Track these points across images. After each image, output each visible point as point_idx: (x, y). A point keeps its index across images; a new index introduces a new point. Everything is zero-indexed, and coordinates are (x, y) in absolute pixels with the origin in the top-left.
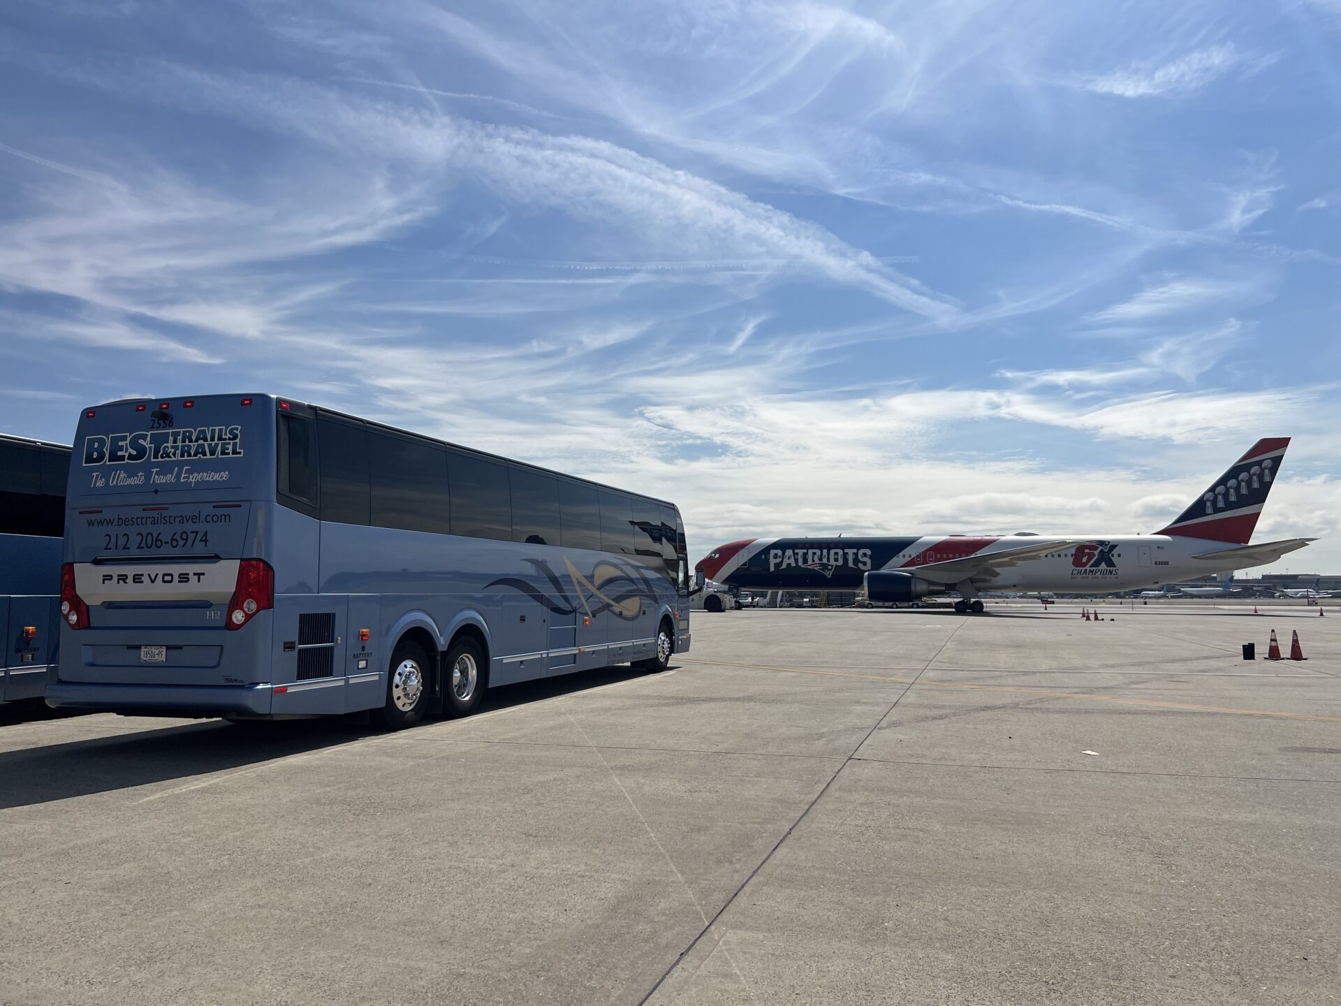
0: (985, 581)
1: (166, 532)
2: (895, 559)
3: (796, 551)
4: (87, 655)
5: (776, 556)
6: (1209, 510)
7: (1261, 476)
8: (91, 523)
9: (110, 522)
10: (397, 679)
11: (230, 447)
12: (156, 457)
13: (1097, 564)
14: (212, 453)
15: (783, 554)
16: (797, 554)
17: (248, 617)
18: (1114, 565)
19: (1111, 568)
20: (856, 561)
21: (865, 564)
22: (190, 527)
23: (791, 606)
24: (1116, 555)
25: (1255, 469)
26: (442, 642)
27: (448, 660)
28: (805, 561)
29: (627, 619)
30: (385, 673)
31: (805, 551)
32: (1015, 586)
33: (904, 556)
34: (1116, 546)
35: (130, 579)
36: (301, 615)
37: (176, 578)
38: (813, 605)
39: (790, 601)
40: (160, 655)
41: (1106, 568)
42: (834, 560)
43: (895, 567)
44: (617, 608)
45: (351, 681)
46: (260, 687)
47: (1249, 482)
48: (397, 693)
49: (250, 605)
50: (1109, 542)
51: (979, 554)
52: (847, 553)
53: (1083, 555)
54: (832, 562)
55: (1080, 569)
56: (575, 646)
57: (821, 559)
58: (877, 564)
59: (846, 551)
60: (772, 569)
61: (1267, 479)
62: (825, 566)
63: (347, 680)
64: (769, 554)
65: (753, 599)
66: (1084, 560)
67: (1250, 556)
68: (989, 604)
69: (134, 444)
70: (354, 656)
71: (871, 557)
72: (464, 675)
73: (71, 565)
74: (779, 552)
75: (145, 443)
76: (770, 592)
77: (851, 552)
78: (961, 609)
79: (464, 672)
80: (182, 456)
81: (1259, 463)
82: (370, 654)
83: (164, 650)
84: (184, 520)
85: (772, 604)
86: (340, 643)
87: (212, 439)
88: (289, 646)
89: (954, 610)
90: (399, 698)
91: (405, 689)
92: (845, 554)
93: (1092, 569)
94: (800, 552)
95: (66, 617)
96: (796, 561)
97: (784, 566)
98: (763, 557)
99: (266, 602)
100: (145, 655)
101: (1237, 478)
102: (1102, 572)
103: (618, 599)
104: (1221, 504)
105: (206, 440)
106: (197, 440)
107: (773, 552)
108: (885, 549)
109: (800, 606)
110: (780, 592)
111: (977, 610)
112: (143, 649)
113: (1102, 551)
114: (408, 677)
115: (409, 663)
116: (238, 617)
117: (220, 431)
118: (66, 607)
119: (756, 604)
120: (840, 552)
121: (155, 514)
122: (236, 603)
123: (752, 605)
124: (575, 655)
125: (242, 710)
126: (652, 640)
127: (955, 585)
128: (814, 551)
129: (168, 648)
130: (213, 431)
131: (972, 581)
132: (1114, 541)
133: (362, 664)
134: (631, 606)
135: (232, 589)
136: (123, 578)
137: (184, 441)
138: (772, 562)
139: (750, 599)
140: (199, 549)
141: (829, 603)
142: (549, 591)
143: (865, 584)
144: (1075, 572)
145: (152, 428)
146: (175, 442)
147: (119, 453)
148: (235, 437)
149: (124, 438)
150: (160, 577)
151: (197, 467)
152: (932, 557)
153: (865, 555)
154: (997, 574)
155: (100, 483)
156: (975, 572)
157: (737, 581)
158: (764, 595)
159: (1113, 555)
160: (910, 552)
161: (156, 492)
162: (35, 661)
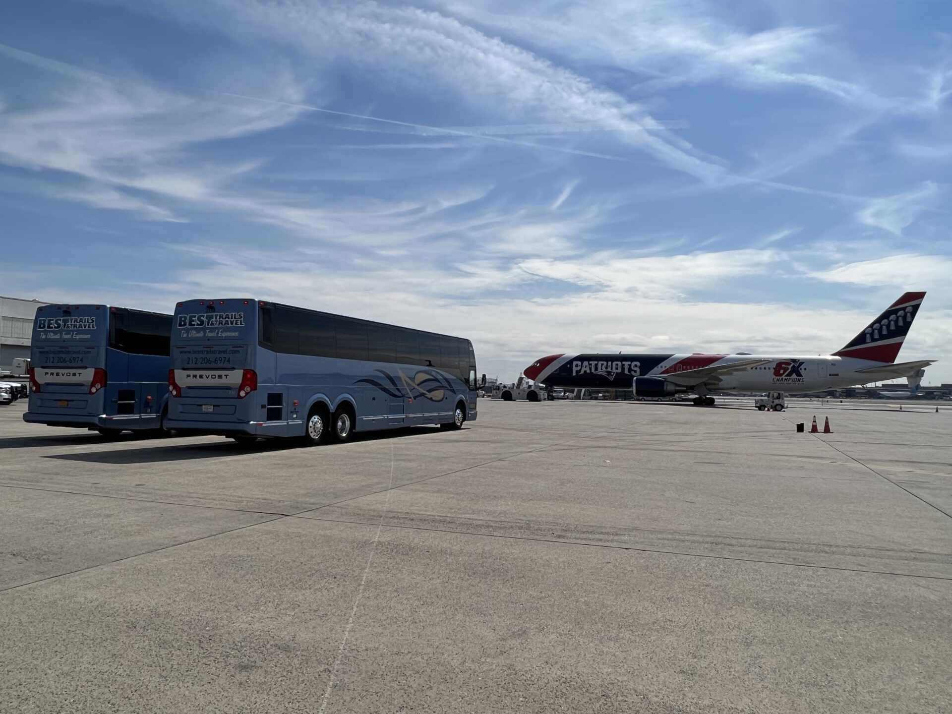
0: (714, 384)
1: (212, 357)
2: (656, 368)
3: (590, 362)
4: (180, 408)
5: (577, 365)
6: (868, 340)
7: (905, 317)
8: (181, 352)
9: (189, 352)
10: (311, 424)
11: (239, 322)
12: (208, 325)
13: (790, 374)
14: (232, 324)
15: (582, 364)
16: (591, 364)
17: (247, 394)
18: (801, 376)
19: (799, 378)
20: (630, 370)
21: (635, 371)
22: (222, 355)
23: (591, 399)
24: (803, 369)
25: (901, 313)
26: (332, 408)
27: (336, 416)
28: (596, 369)
29: (434, 401)
30: (305, 420)
31: (596, 362)
32: (734, 388)
33: (662, 367)
34: (803, 363)
35: (198, 377)
36: (269, 394)
37: (217, 377)
38: (605, 398)
39: (590, 395)
40: (210, 409)
41: (796, 377)
42: (616, 368)
43: (656, 374)
44: (429, 395)
45: (290, 423)
46: (252, 422)
47: (896, 322)
48: (310, 430)
49: (248, 389)
50: (799, 360)
51: (711, 366)
52: (624, 365)
53: (781, 368)
54: (614, 370)
55: (778, 377)
56: (403, 413)
57: (606, 368)
58: (643, 373)
59: (624, 363)
60: (574, 374)
61: (909, 320)
62: (609, 373)
63: (288, 423)
64: (572, 364)
65: (565, 394)
66: (782, 372)
67: (893, 371)
68: (718, 399)
69: (199, 319)
70: (291, 412)
71: (640, 367)
72: (343, 425)
73: (173, 370)
74: (579, 363)
75: (204, 319)
76: (576, 389)
77: (626, 364)
78: (698, 403)
79: (344, 423)
80: (219, 325)
81: (904, 309)
82: (298, 412)
83: (212, 407)
84: (220, 352)
85: (578, 397)
86: (285, 406)
87: (232, 318)
88: (263, 406)
89: (692, 403)
90: (311, 432)
91: (314, 428)
92: (623, 365)
93: (786, 378)
94: (593, 363)
95: (171, 392)
96: (590, 369)
97: (582, 372)
98: (569, 366)
99: (254, 387)
100: (204, 409)
101: (888, 318)
102: (794, 380)
103: (430, 391)
104: (876, 336)
105: (229, 318)
106: (225, 318)
107: (575, 363)
108: (649, 362)
109: (596, 399)
110: (583, 390)
111: (710, 403)
112: (204, 407)
113: (794, 366)
114: (316, 423)
115: (316, 417)
116: (242, 394)
117: (235, 315)
118: (171, 388)
119: (566, 397)
120: (619, 363)
121: (208, 349)
122: (241, 388)
123: (563, 398)
124: (403, 418)
125: (244, 433)
126: (451, 413)
127: (694, 386)
128: (602, 362)
129: (214, 406)
130: (232, 315)
131: (706, 384)
132: (802, 359)
133: (295, 416)
134: (438, 395)
135: (240, 381)
136: (195, 376)
137: (220, 319)
138: (575, 369)
139: (563, 394)
140: (226, 365)
141: (616, 397)
142: (388, 385)
143: (634, 385)
144: (775, 380)
145: (207, 312)
146: (216, 318)
147: (193, 323)
148: (241, 317)
149: (195, 317)
150: (210, 376)
151: (225, 330)
152: (680, 368)
153: (636, 366)
154: (721, 380)
155: (185, 335)
156: (707, 379)
157: (551, 381)
158: (572, 392)
159: (801, 369)
160: (666, 364)
161: (209, 340)
162: (151, 412)
